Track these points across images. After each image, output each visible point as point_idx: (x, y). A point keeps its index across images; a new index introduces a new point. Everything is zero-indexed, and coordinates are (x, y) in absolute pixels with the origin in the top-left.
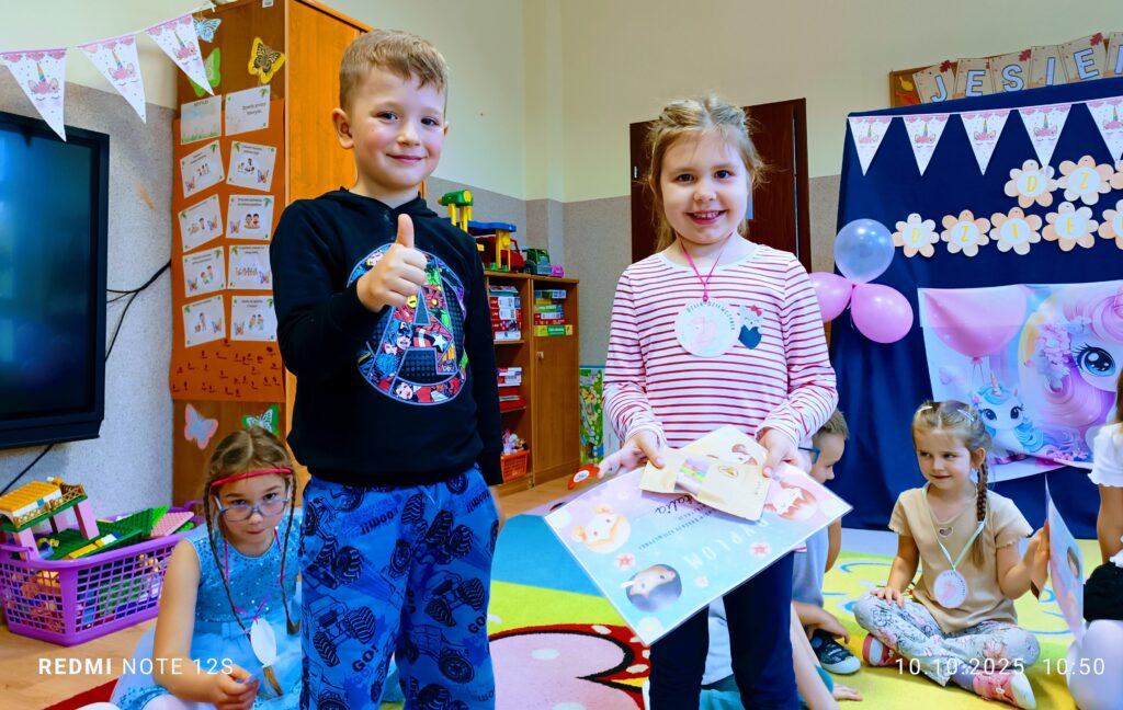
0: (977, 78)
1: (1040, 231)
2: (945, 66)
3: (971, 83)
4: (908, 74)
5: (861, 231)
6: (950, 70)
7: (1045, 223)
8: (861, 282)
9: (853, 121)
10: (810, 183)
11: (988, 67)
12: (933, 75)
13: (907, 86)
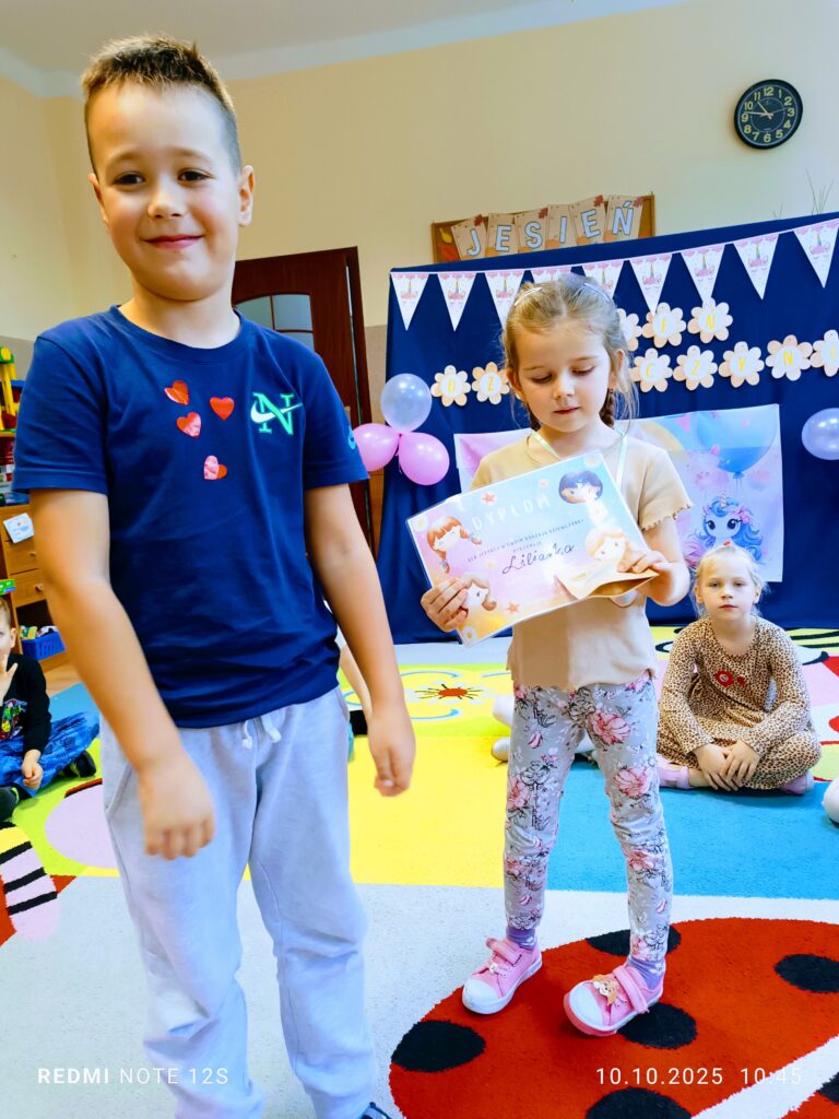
0: (505, 233)
2: (480, 220)
3: (500, 238)
4: (447, 226)
5: (403, 385)
6: (482, 224)
8: (407, 431)
9: (394, 274)
10: (366, 331)
11: (513, 223)
12: (468, 229)
13: (446, 238)
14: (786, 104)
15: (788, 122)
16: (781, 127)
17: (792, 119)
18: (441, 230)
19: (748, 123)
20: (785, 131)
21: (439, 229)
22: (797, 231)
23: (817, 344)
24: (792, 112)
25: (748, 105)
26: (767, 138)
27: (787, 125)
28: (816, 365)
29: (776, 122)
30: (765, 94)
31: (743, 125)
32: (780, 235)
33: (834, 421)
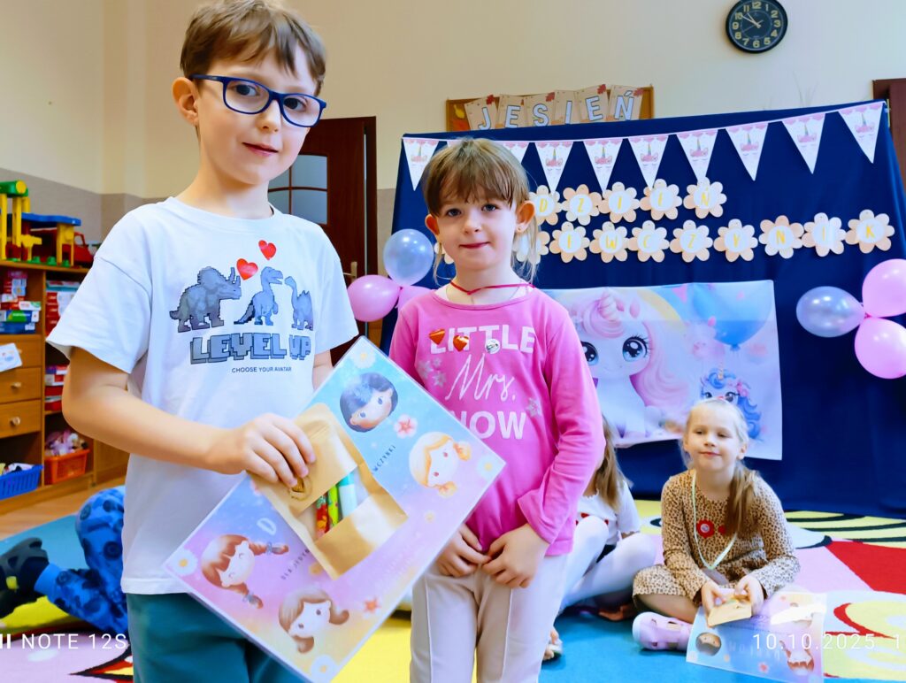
0: (514, 113)
1: (548, 245)
2: (490, 100)
3: (509, 116)
4: (461, 103)
5: (406, 240)
6: (493, 103)
7: (552, 239)
8: (407, 284)
9: (406, 140)
10: (378, 193)
11: (522, 103)
12: (481, 106)
13: (460, 114)
14: (773, 16)
15: (775, 31)
16: (769, 36)
17: (778, 29)
18: (455, 106)
19: (739, 30)
20: (772, 39)
21: (453, 105)
22: (786, 122)
23: (808, 225)
24: (778, 24)
25: (739, 16)
26: (756, 44)
27: (774, 34)
28: (808, 245)
29: (766, 28)
30: (754, 7)
31: (734, 31)
32: (769, 124)
33: (827, 299)
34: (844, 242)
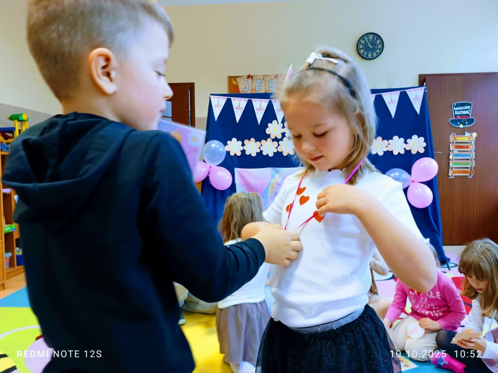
0: (260, 83)
1: (277, 148)
2: (249, 77)
3: (258, 85)
4: (235, 78)
5: (213, 145)
6: (250, 78)
7: (279, 145)
9: (212, 96)
10: (196, 120)
11: (264, 79)
12: (244, 80)
13: (234, 83)
14: (378, 43)
15: (378, 50)
16: (375, 52)
17: (380, 49)
18: (232, 79)
19: (362, 49)
20: (377, 53)
21: (231, 78)
22: (383, 94)
23: (390, 141)
24: (380, 46)
25: (362, 42)
26: (370, 55)
27: (378, 51)
28: (390, 150)
29: (373, 50)
30: (369, 38)
31: (360, 49)
32: (376, 95)
33: (397, 174)
34: (405, 149)
